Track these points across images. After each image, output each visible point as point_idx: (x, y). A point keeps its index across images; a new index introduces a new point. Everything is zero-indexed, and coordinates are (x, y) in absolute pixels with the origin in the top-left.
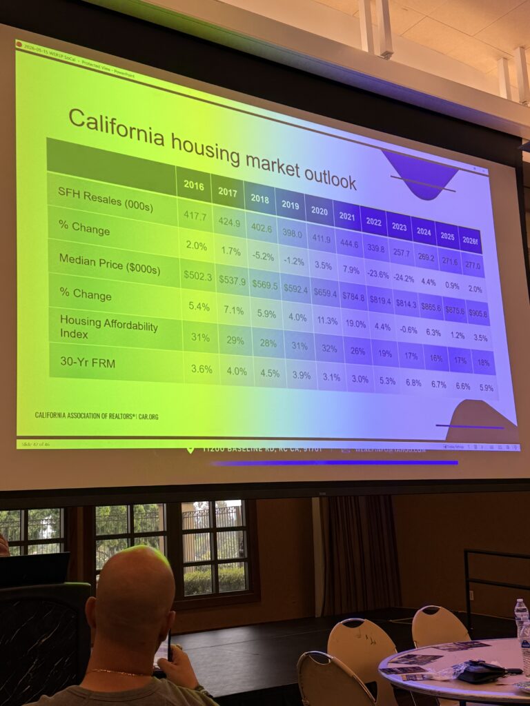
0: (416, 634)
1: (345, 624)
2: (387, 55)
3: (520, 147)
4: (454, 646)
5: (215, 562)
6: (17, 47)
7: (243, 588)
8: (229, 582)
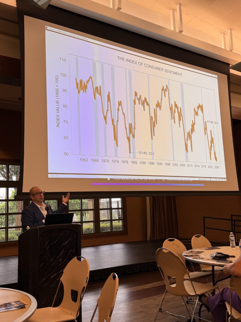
0: (193, 244)
1: (169, 240)
2: (181, 32)
3: (229, 68)
4: (207, 249)
5: (111, 220)
6: (46, 28)
7: (121, 230)
8: (116, 227)
